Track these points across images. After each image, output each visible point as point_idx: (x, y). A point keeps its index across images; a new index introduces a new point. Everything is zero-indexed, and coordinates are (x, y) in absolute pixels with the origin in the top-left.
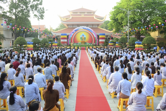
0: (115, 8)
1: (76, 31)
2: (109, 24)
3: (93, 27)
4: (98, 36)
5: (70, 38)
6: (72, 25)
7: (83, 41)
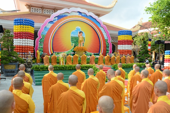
5: (42, 37)
6: (41, 9)
7: (81, 46)
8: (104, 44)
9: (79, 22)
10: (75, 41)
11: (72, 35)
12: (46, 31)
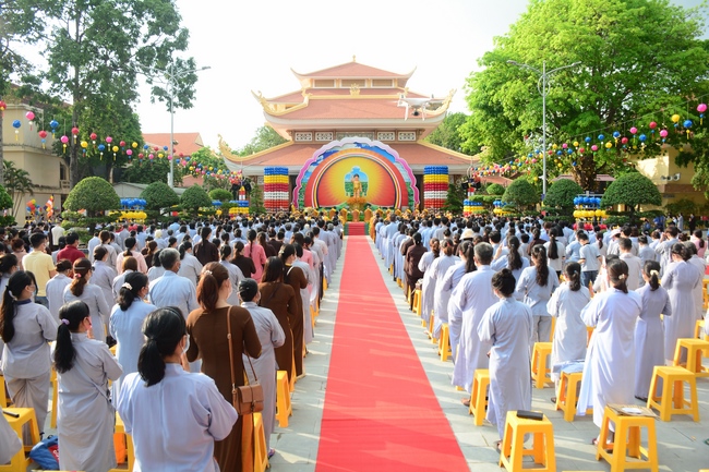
0: (490, 59)
1: (326, 155)
2: (464, 126)
3: (396, 138)
4: (419, 177)
5: (303, 186)
6: (311, 133)
7: (358, 197)
8: (403, 188)
11: (346, 179)
12: (308, 177)
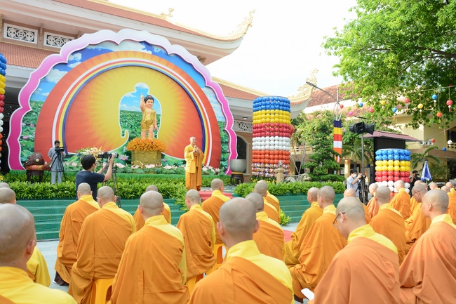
5: (33, 108)
6: (36, 32)
7: (149, 138)
8: (216, 133)
9: (143, 70)
10: (132, 122)
11: (124, 105)
12: (45, 92)
